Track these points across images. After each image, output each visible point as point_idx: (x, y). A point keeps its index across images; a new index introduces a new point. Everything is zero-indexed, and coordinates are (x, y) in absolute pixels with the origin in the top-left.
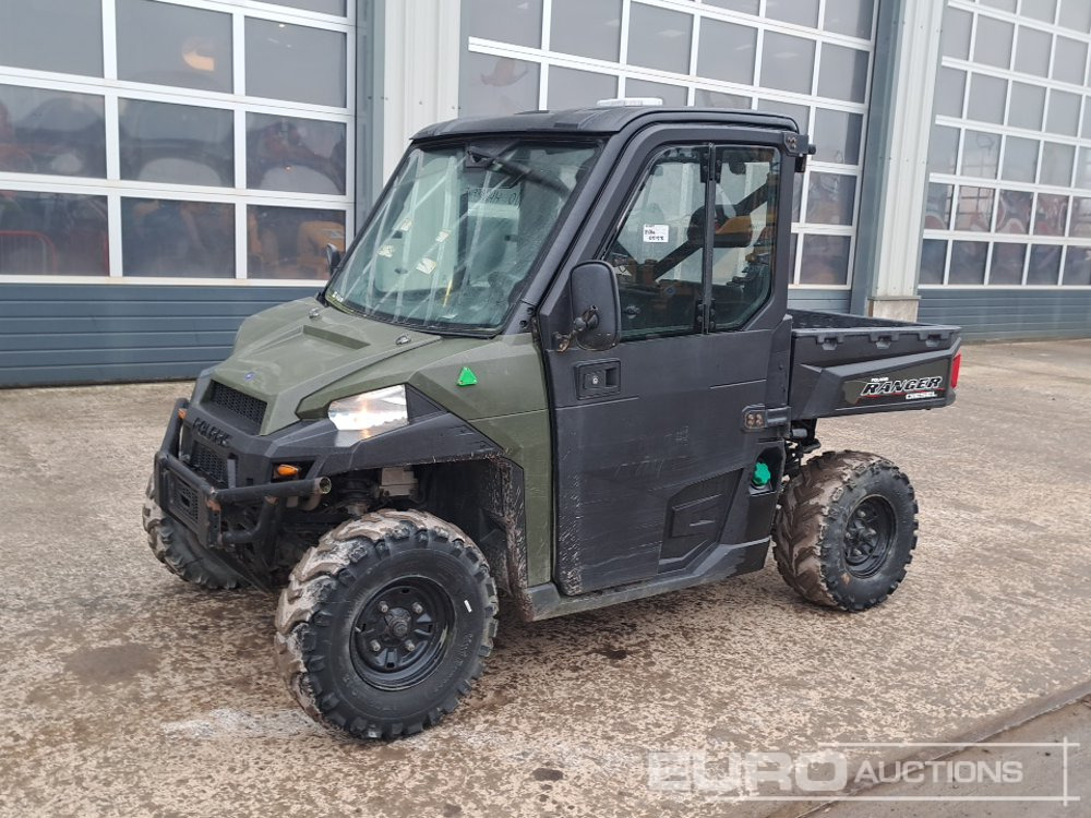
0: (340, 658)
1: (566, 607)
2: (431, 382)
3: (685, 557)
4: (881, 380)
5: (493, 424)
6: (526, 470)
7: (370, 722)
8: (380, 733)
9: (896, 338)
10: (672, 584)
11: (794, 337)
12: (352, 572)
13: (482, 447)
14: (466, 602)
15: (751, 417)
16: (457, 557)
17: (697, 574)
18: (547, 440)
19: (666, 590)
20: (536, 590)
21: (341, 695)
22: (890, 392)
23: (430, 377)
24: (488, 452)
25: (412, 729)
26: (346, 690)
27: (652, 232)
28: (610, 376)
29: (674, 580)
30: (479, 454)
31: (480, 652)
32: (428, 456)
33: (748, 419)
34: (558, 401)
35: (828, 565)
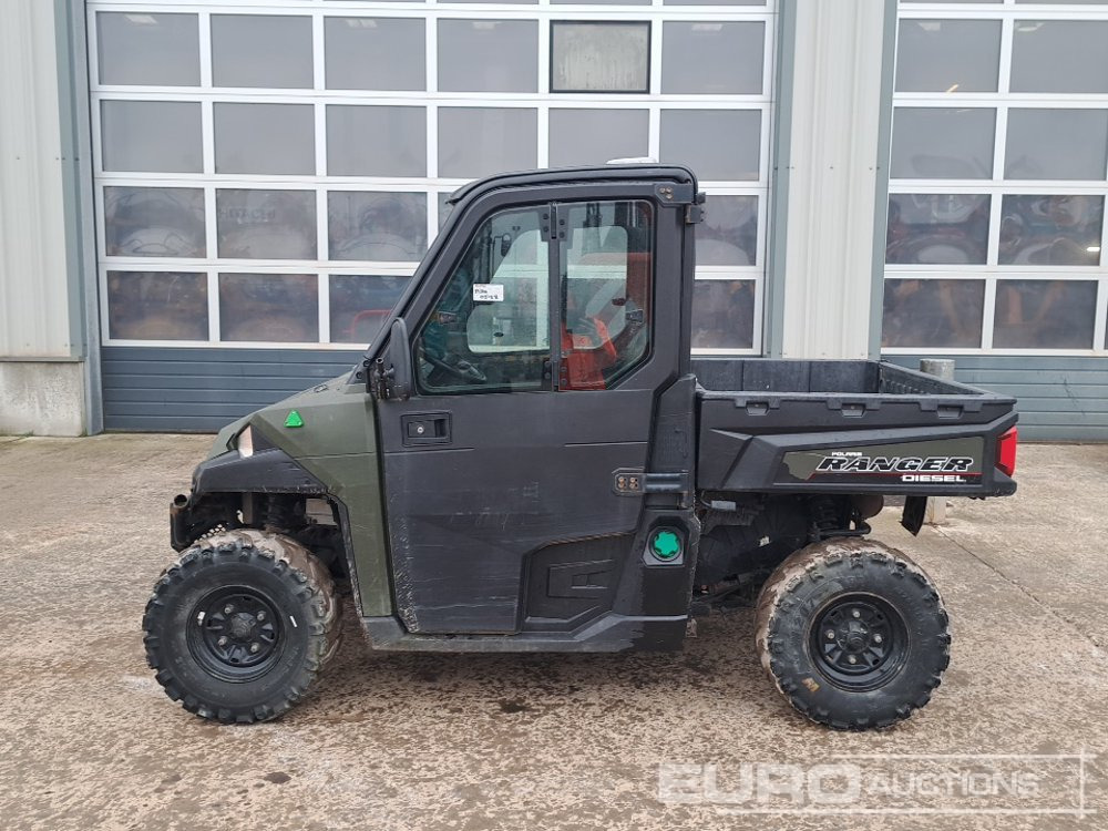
0: (173, 642)
1: (408, 643)
2: (266, 422)
3: (570, 620)
4: (850, 454)
5: (316, 463)
6: (350, 507)
7: (200, 702)
8: (210, 713)
9: (876, 406)
10: (541, 643)
11: (698, 399)
12: (182, 573)
13: (307, 482)
14: (292, 618)
15: (621, 480)
16: (280, 575)
17: (578, 638)
18: (376, 482)
19: (535, 649)
20: (372, 621)
21: (173, 673)
22: (868, 470)
23: (266, 419)
24: (313, 488)
25: (240, 718)
26: (178, 670)
27: (483, 291)
28: (440, 425)
29: (545, 641)
30: (305, 489)
31: (308, 666)
32: (259, 486)
33: (619, 482)
34: (385, 448)
35: (782, 664)
